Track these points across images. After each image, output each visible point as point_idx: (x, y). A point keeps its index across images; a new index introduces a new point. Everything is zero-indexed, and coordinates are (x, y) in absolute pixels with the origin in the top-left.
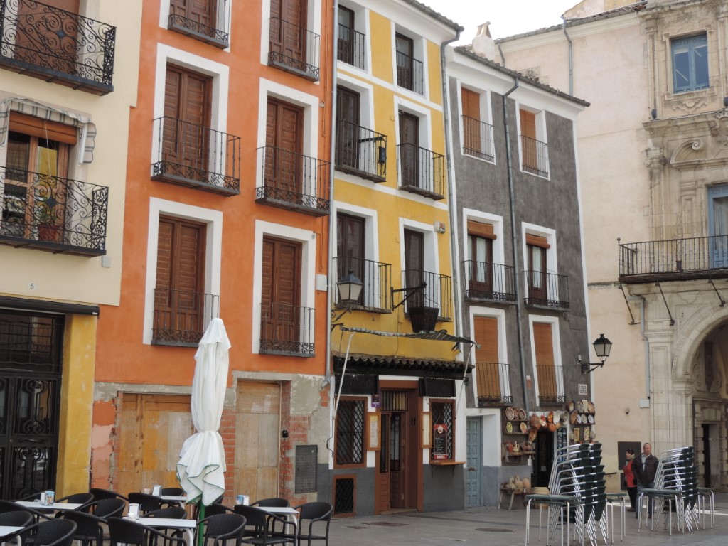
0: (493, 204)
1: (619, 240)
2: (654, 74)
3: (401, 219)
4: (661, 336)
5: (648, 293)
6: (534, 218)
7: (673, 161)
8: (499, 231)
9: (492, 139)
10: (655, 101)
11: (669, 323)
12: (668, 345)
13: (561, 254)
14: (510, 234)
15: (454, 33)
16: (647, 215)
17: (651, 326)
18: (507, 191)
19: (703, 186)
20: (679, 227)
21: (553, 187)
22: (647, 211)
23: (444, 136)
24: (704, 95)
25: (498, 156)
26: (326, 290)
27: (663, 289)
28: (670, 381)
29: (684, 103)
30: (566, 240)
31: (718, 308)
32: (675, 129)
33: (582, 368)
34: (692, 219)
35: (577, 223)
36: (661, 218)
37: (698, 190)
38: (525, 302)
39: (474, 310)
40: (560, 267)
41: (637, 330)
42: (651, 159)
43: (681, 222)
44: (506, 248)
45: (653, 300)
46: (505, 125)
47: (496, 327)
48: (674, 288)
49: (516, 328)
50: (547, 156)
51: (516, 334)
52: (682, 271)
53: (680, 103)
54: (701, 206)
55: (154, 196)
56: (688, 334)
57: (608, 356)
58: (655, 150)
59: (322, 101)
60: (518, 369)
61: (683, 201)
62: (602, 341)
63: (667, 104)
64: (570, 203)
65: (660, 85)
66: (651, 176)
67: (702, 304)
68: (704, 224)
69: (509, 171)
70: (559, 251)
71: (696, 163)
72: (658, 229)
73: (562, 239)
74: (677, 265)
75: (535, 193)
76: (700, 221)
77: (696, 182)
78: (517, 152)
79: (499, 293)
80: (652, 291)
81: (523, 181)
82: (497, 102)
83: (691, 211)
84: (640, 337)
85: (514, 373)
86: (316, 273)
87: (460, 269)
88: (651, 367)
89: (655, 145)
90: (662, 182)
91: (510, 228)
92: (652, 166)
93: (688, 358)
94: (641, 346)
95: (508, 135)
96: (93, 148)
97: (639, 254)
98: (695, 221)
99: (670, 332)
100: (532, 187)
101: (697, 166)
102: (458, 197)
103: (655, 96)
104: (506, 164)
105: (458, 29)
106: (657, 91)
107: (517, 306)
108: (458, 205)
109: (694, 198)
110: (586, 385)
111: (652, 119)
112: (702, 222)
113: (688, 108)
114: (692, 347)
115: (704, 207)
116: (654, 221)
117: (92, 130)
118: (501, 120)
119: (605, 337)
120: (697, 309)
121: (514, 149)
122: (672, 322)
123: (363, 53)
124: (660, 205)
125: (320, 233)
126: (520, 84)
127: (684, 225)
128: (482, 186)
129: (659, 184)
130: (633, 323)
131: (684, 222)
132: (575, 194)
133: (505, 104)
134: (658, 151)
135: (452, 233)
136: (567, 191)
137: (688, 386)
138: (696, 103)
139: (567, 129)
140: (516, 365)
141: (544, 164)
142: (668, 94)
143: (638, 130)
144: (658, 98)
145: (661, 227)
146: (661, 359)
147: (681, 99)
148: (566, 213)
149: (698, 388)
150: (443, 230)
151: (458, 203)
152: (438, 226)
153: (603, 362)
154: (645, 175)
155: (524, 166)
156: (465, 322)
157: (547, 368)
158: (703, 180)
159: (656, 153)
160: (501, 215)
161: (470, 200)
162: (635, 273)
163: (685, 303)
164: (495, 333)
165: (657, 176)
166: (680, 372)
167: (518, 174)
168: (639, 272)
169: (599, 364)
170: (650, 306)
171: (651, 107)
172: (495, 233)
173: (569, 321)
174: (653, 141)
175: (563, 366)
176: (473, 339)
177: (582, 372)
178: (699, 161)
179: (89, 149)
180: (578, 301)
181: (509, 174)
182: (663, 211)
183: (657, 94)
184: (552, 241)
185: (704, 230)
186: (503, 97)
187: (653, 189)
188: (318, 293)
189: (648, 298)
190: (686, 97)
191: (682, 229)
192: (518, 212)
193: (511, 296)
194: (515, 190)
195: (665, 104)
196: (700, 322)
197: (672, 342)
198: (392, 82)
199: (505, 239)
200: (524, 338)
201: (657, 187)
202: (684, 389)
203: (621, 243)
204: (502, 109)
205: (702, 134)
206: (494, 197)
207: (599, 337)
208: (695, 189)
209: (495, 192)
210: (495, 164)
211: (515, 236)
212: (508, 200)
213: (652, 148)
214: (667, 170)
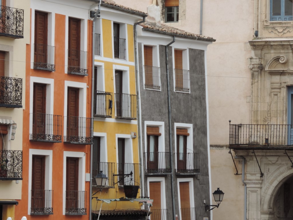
0: (159, 115)
1: (230, 121)
2: (258, 6)
3: (116, 135)
4: (255, 183)
5: (248, 155)
6: (181, 119)
7: (267, 69)
8: (162, 131)
9: (160, 76)
10: (258, 24)
11: (259, 175)
12: (259, 189)
13: (195, 138)
14: (168, 131)
15: (142, 18)
16: (249, 102)
17: (249, 177)
18: (167, 105)
19: (285, 87)
20: (269, 113)
21: (192, 97)
22: (249, 99)
23: (135, 80)
24: (289, 25)
25: (163, 85)
26: (90, 181)
27: (256, 154)
28: (259, 212)
29: (276, 29)
30: (199, 129)
31: (290, 167)
32: (269, 47)
33: (206, 207)
34: (277, 107)
35: (205, 117)
36: (257, 105)
37: (282, 89)
38: (175, 171)
39: (150, 180)
40: (195, 147)
41: (240, 179)
42: (253, 65)
43: (270, 109)
44: (166, 141)
45: (250, 160)
46: (166, 64)
47: (160, 187)
48: (264, 154)
49: (170, 188)
50: (189, 78)
51: (170, 191)
52: (268, 144)
53: (274, 28)
54: (283, 100)
55: (31, 148)
56: (271, 183)
57: (221, 201)
58: (256, 59)
59: (88, 85)
60: (171, 211)
61: (272, 95)
62: (218, 192)
63: (266, 27)
64: (201, 105)
65: (261, 14)
66: (253, 75)
67: (280, 164)
68: (284, 112)
69: (168, 93)
70: (194, 137)
71: (282, 72)
72: (255, 113)
73: (196, 129)
74: (266, 141)
75: (182, 103)
76: (282, 109)
77: (281, 83)
78: (173, 80)
79: (163, 169)
80: (250, 155)
81: (175, 98)
82: (163, 51)
83: (277, 103)
84: (242, 183)
85: (169, 214)
86: (86, 173)
87: (143, 157)
88: (248, 203)
89: (256, 55)
90: (260, 81)
91: (168, 128)
92: (254, 69)
93: (271, 198)
94: (242, 189)
95: (168, 71)
96: (15, 134)
97: (242, 128)
98: (279, 109)
99: (260, 182)
100: (180, 100)
101: (282, 73)
102: (142, 115)
103: (258, 20)
104: (167, 89)
105: (144, 16)
106: (259, 18)
107: (171, 175)
108: (142, 120)
109: (279, 94)
110: (208, 218)
111: (255, 37)
112: (283, 111)
113: (279, 32)
114: (274, 191)
115: (285, 100)
116: (253, 107)
117: (15, 126)
118: (164, 62)
119: (220, 189)
120: (278, 167)
121: (171, 78)
122: (262, 175)
123: (99, 45)
124: (258, 96)
125: (87, 153)
126: (176, 38)
127: (272, 112)
128: (154, 105)
129: (257, 82)
130: (237, 174)
131: (272, 109)
132: (204, 99)
133: (167, 51)
134: (258, 60)
135: (139, 137)
136: (200, 98)
137: (270, 216)
138: (284, 30)
139: (201, 57)
140: (170, 209)
141: (187, 84)
142: (266, 21)
143: (245, 43)
144: (259, 23)
145: (257, 111)
146: (253, 198)
147: (275, 25)
148: (199, 112)
149: (278, 216)
150: (135, 137)
151: (142, 118)
152: (133, 134)
153: (219, 204)
154: (249, 75)
155: (176, 88)
156: (145, 187)
157: (187, 209)
158: (285, 82)
159: (256, 61)
160: (164, 121)
161: (148, 116)
162: (240, 143)
163: (271, 163)
164: (159, 191)
165: (256, 77)
166: (266, 207)
167: (173, 94)
168: (242, 143)
169: (216, 206)
170: (248, 163)
171: (255, 29)
172: (160, 132)
173: (199, 179)
174: (255, 53)
175: (195, 208)
176: (149, 196)
177: (206, 210)
178: (283, 71)
179: (13, 134)
180: (204, 166)
181: (168, 95)
182: (259, 101)
183: (259, 20)
184: (191, 132)
185: (284, 116)
186: (166, 47)
187: (253, 85)
188: (86, 183)
189: (247, 159)
190: (278, 25)
191: (271, 114)
192: (172, 117)
193: (169, 169)
194: (171, 104)
195: (264, 27)
196: (279, 176)
197: (261, 188)
198: (112, 58)
199: (166, 135)
200: (174, 193)
201: (256, 84)
202: (268, 218)
203: (231, 123)
204: (165, 54)
205: (286, 51)
206: (160, 111)
207: (216, 190)
208: (280, 89)
209: (160, 108)
210: (161, 90)
211: (171, 133)
212: (167, 111)
213: (254, 57)
214: (263, 73)
